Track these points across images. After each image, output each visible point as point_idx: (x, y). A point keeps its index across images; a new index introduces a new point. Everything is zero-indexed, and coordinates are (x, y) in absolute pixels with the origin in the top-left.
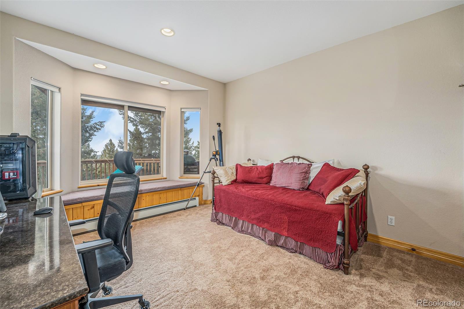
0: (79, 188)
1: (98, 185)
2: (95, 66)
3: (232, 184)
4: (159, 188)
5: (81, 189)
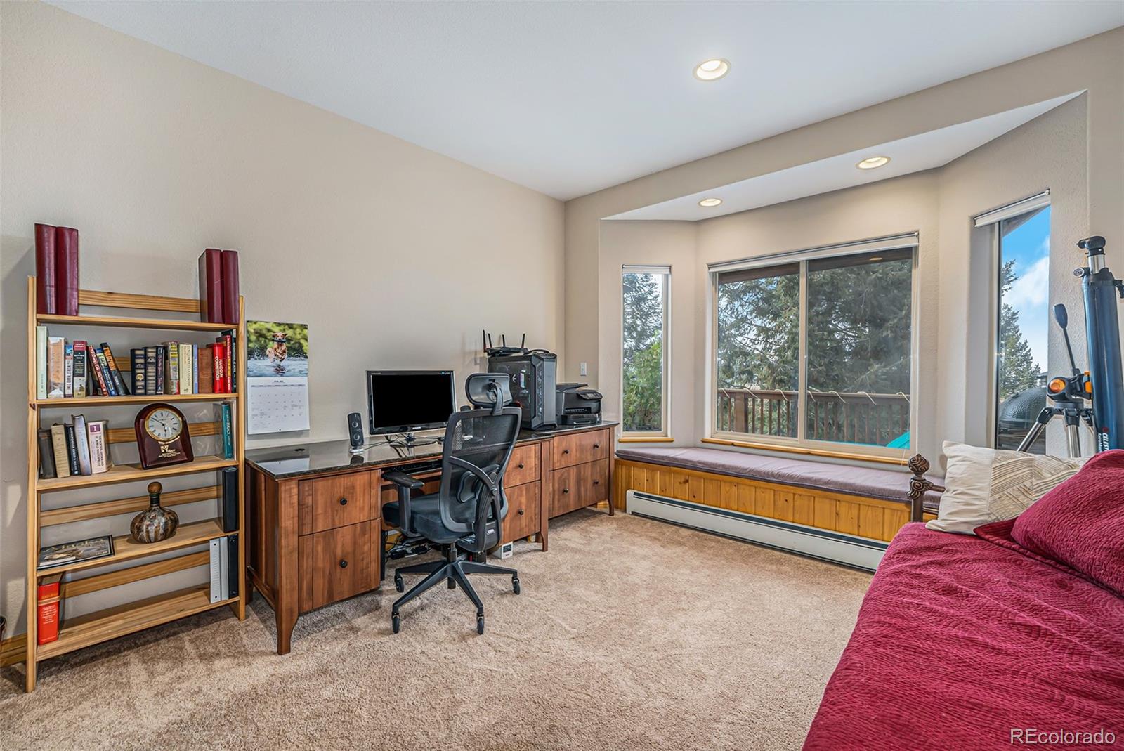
0: (703, 442)
1: (733, 444)
2: (702, 206)
3: (978, 537)
4: (828, 483)
5: (707, 444)
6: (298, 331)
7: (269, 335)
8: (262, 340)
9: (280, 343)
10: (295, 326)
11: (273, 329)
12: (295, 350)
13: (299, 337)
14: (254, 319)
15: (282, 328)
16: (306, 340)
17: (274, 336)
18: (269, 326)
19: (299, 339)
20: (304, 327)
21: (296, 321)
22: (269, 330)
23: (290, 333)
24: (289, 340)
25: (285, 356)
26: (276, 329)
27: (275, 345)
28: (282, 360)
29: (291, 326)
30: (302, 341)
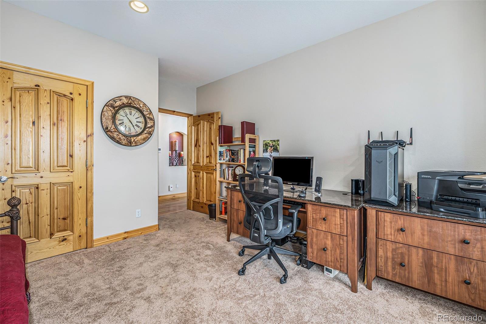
6: (276, 142)
7: (268, 145)
8: (267, 146)
9: (271, 147)
10: (275, 141)
11: (270, 143)
12: (275, 149)
13: (276, 144)
14: (265, 140)
15: (272, 142)
16: (279, 145)
17: (270, 145)
18: (268, 142)
19: (277, 145)
20: (278, 141)
21: (276, 139)
22: (269, 143)
23: (274, 143)
24: (274, 146)
25: (273, 152)
26: (270, 142)
27: (270, 148)
28: (272, 153)
29: (274, 141)
30: (277, 146)
